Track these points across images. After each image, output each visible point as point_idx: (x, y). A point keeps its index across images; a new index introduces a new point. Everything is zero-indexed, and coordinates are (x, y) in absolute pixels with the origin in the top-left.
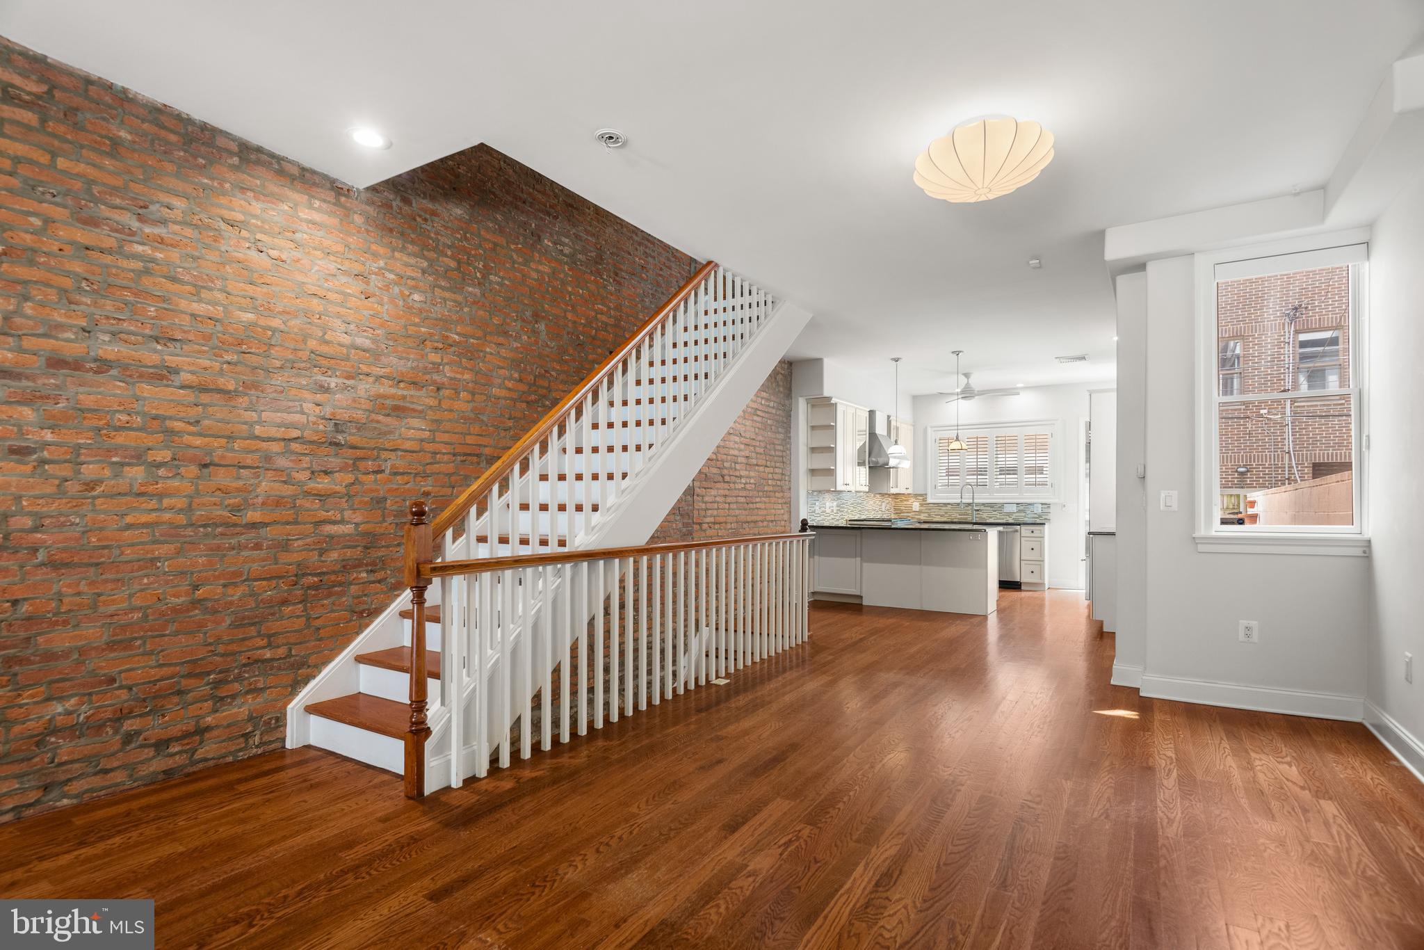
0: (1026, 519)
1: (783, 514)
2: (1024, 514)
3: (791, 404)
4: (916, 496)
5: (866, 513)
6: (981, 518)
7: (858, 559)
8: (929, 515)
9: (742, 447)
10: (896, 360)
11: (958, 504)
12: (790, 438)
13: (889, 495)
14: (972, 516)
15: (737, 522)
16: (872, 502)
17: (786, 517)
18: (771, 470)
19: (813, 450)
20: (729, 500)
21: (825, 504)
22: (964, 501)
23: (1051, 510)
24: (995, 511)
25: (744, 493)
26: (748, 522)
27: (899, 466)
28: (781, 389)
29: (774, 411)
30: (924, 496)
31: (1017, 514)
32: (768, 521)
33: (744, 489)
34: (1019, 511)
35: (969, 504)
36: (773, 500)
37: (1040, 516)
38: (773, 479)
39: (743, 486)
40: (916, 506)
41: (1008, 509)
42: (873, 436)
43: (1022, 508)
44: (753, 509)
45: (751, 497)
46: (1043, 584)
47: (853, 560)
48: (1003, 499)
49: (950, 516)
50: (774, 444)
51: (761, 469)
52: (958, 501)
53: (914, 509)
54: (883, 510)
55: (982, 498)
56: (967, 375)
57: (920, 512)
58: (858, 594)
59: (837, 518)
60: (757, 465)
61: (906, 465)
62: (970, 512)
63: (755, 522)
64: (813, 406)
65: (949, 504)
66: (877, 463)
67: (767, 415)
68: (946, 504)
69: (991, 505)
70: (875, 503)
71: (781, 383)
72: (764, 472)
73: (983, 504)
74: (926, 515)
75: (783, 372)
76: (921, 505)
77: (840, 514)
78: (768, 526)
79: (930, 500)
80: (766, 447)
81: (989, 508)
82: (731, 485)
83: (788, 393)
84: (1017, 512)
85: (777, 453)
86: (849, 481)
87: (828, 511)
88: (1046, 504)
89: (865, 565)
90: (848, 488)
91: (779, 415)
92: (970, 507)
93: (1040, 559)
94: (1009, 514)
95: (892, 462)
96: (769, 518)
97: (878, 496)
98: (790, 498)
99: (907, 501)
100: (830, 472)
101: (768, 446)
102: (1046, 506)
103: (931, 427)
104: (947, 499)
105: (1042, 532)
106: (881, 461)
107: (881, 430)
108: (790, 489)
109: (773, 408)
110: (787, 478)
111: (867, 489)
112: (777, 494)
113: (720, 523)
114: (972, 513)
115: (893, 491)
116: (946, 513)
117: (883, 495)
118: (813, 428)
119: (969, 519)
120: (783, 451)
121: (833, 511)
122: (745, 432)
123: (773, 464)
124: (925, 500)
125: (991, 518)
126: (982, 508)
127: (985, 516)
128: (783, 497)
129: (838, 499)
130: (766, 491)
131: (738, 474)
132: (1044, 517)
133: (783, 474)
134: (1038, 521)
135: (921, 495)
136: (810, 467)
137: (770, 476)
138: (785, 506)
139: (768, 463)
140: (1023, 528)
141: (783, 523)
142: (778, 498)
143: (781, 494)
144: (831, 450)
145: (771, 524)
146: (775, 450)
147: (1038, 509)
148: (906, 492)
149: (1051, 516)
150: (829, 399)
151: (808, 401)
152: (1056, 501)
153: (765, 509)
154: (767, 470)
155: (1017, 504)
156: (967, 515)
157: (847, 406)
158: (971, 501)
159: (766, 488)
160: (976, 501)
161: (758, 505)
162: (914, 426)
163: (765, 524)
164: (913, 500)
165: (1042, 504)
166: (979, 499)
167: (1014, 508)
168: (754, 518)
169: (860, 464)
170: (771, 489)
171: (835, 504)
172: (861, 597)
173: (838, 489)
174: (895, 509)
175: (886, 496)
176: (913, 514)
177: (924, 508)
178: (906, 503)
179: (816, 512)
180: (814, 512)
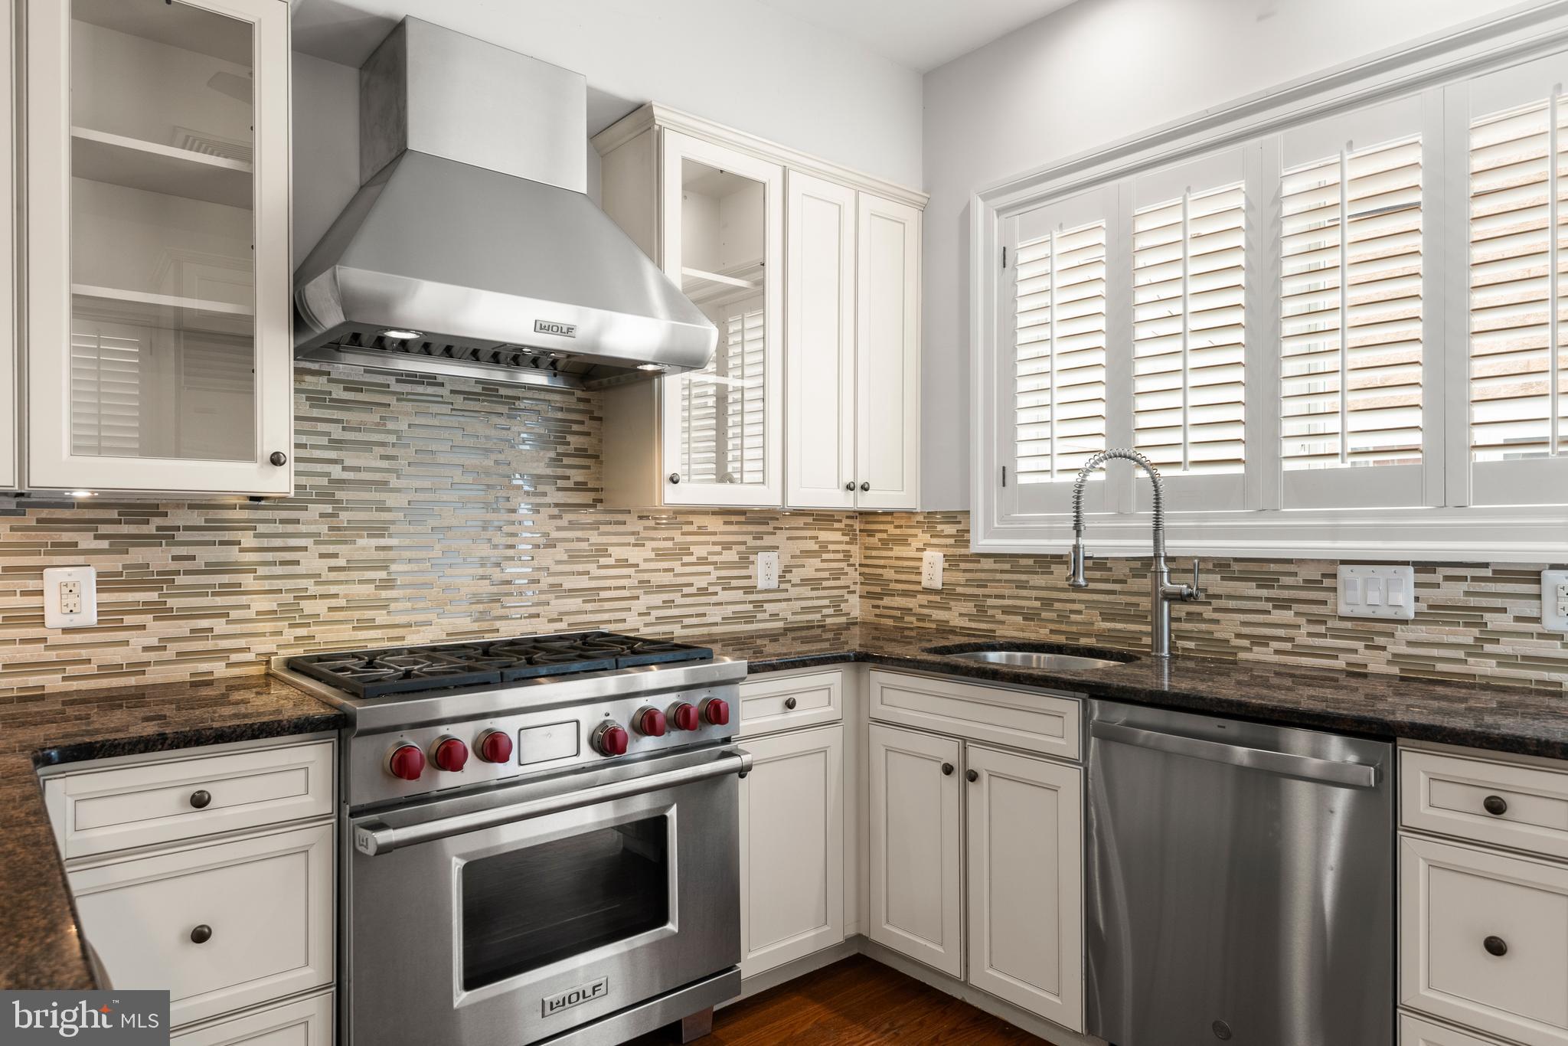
2: (1467, 636)
4: (932, 520)
6: (1208, 639)
8: (982, 612)
22: (1094, 545)
24: (1283, 604)
30: (958, 517)
31: (1422, 633)
34: (1436, 613)
40: (933, 568)
43: (1453, 593)
48: (1334, 533)
49: (1063, 617)
52: (1062, 545)
53: (926, 582)
57: (946, 594)
62: (1145, 603)
69: (1262, 571)
73: (1222, 566)
74: (969, 607)
76: (952, 562)
79: (981, 542)
81: (1250, 589)
84: (1420, 618)
99: (903, 541)
103: (985, 197)
114: (1157, 611)
116: (1047, 603)
124: (962, 538)
125: (1262, 641)
126: (1213, 582)
127: (1228, 628)
135: (951, 517)
155: (1423, 567)
160: (1173, 546)
162: (924, 209)
174: (867, 579)
175: (800, 521)
176: (923, 599)
177: (961, 577)
178: (898, 551)
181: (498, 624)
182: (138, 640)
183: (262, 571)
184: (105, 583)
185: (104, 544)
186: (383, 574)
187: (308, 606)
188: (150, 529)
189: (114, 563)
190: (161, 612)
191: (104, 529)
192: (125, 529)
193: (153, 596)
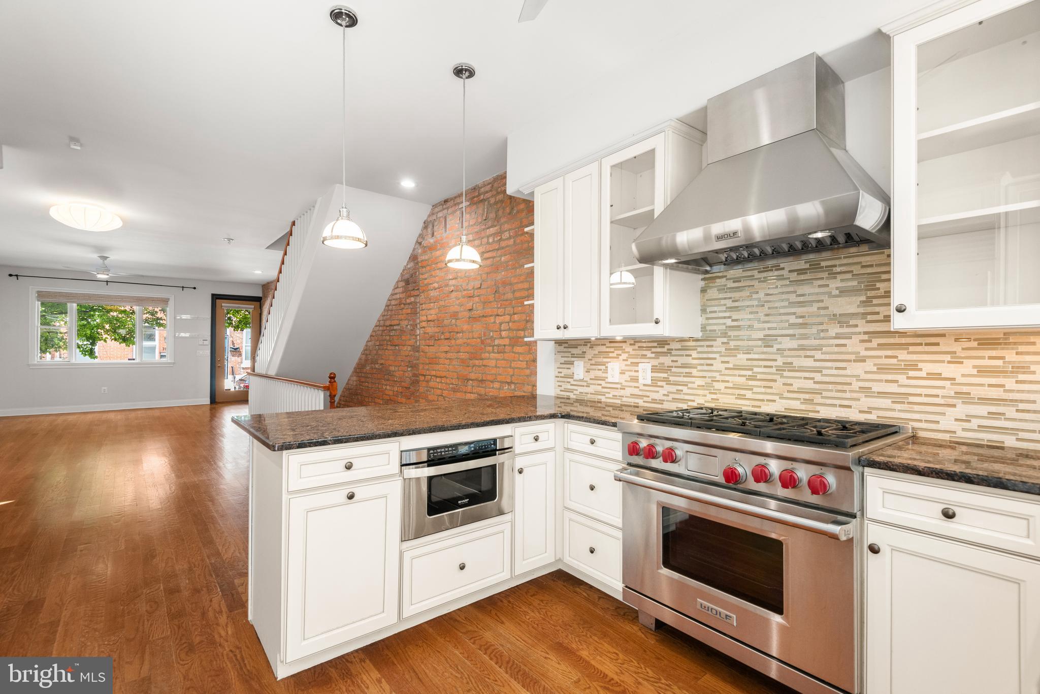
20: (449, 355)
25: (466, 349)
32: (502, 382)
33: (466, 344)
39: (464, 341)
45: (476, 353)
50: (511, 284)
82: (453, 341)
96: (499, 378)
109: (510, 238)
113: (441, 377)
130: (498, 346)
159: (497, 342)
161: (485, 362)
163: (497, 385)
170: (506, 341)
179: (576, 377)
180: (571, 376)
181: (818, 408)
182: (663, 391)
183: (699, 368)
184: (654, 369)
185: (653, 355)
186: (750, 373)
187: (717, 385)
188: (665, 350)
189: (656, 362)
190: (668, 382)
191: (654, 350)
192: (659, 350)
193: (665, 375)
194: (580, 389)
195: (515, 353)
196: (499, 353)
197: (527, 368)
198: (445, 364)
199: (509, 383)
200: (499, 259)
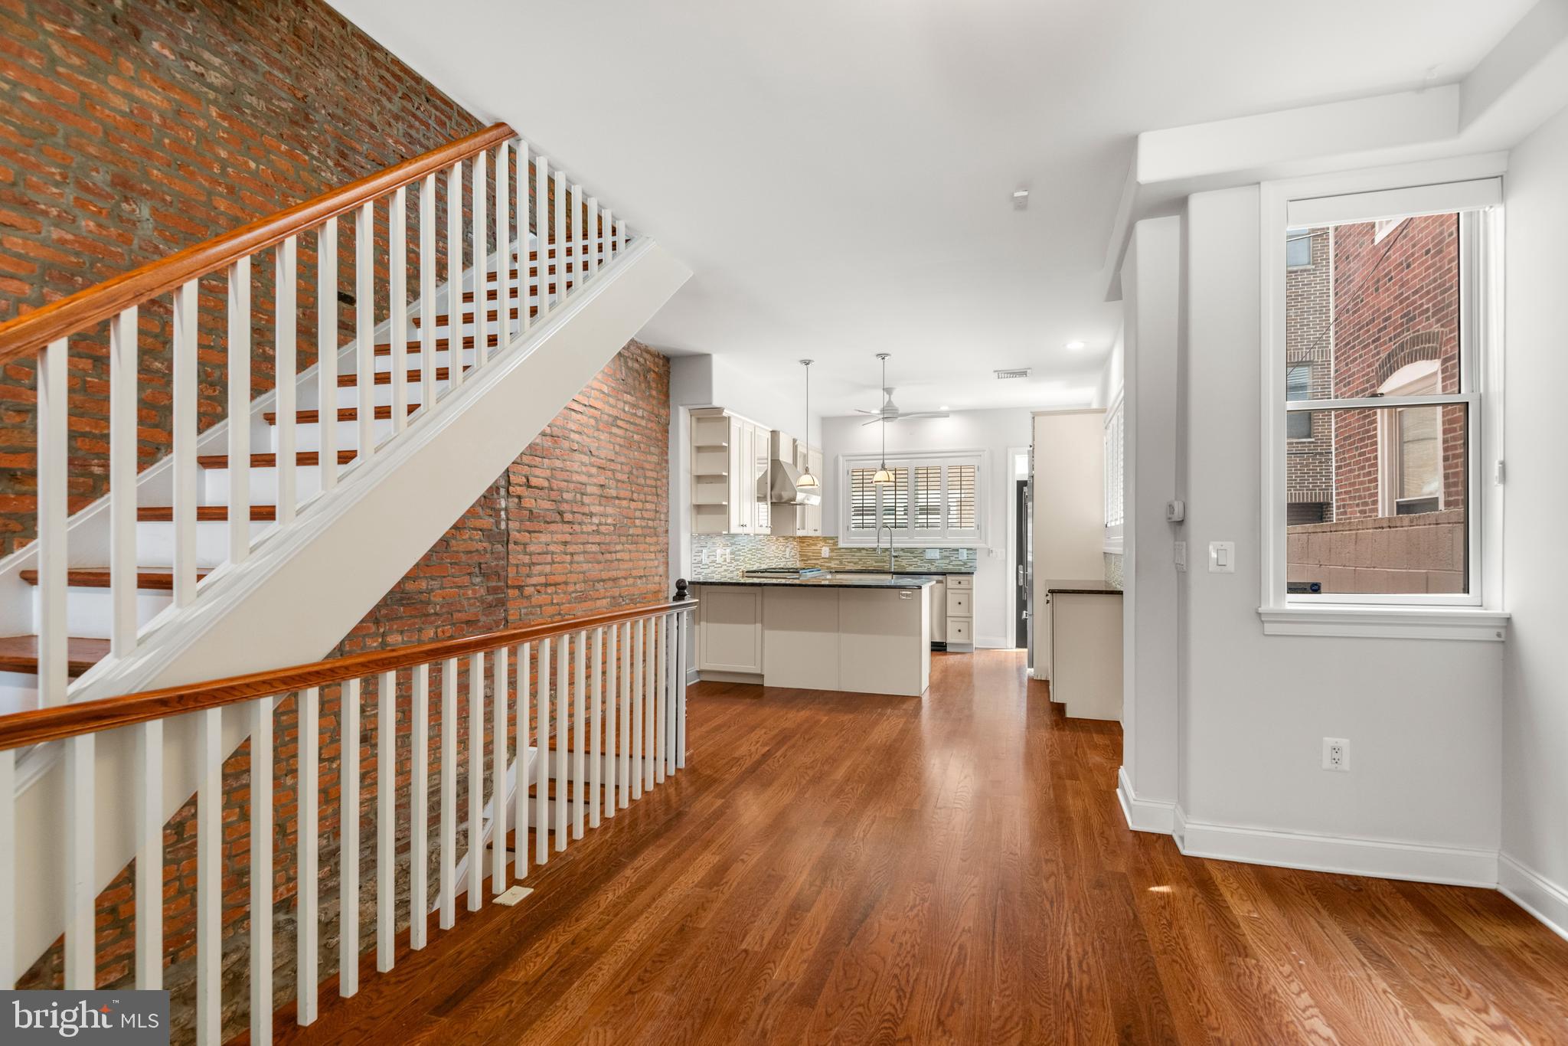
0: (950, 567)
1: (656, 567)
2: (947, 562)
3: (668, 415)
4: (825, 539)
5: (768, 561)
6: (899, 566)
7: (759, 626)
8: (841, 563)
9: (594, 470)
10: (807, 363)
11: (874, 549)
12: (667, 461)
13: (794, 538)
14: (891, 563)
15: (585, 582)
16: (774, 548)
17: (661, 570)
18: (640, 505)
19: (699, 479)
20: (571, 549)
21: (715, 551)
22: (881, 545)
23: (977, 557)
24: (915, 557)
25: (597, 539)
26: (603, 581)
27: (806, 502)
28: (654, 393)
29: (643, 423)
30: (834, 540)
31: (940, 562)
32: (635, 578)
33: (598, 532)
34: (943, 558)
35: (887, 549)
36: (642, 547)
37: (965, 564)
38: (643, 518)
39: (595, 528)
40: (825, 552)
41: (930, 555)
42: (776, 463)
43: (945, 554)
44: (612, 561)
45: (609, 544)
46: (972, 644)
47: (751, 627)
48: (925, 543)
49: (865, 563)
50: (643, 468)
51: (624, 503)
52: (875, 545)
53: (823, 556)
54: (787, 556)
55: (901, 541)
56: (888, 391)
57: (830, 559)
58: (759, 672)
59: (731, 569)
60: (618, 498)
61: (815, 500)
62: (888, 559)
63: (615, 580)
64: (699, 420)
65: (863, 549)
66: (780, 497)
67: (632, 428)
68: (860, 550)
69: (911, 550)
70: (777, 548)
71: (653, 385)
72: (629, 508)
73: (902, 549)
74: (837, 562)
75: (657, 370)
76: (832, 550)
77: (735, 563)
78: (634, 585)
79: (841, 545)
80: (631, 473)
81: (909, 554)
82: (576, 527)
83: (665, 398)
84: (941, 559)
85: (649, 482)
86: (746, 520)
87: (719, 560)
88: (971, 549)
89: (767, 633)
90: (746, 530)
91: (651, 429)
92: (888, 553)
93: (968, 615)
94: (931, 561)
95: (800, 497)
96: (635, 573)
97: (781, 539)
98: (668, 544)
99: (815, 545)
100: (721, 509)
101: (634, 471)
102: (971, 552)
103: (843, 456)
104: (861, 543)
105: (970, 583)
106: (786, 495)
107: (785, 456)
108: (667, 531)
109: (643, 417)
110: (663, 517)
111: (768, 531)
112: (648, 540)
113: (555, 585)
114: (890, 560)
115: (800, 533)
116: (860, 560)
117: (786, 538)
118: (699, 449)
119: (887, 567)
120: (656, 480)
121: (725, 561)
122: (598, 448)
123: (642, 497)
124: (836, 544)
125: (911, 565)
126: (901, 553)
127: (904, 563)
128: (657, 543)
129: (732, 544)
130: (632, 536)
131: (586, 510)
132: (970, 564)
133: (657, 512)
134: (964, 570)
135: (831, 538)
136: (695, 502)
137: (638, 514)
138: (660, 556)
139: (635, 496)
140: (950, 578)
141: (657, 579)
142: (650, 544)
143: (655, 539)
144: (722, 479)
145: (639, 581)
146: (645, 478)
147: (964, 555)
148: (811, 534)
149: (978, 563)
150: (720, 410)
151: (692, 412)
152: (983, 545)
153: (631, 560)
154: (633, 505)
155: (940, 549)
156: (885, 562)
157: (744, 422)
158: (888, 546)
159: (631, 531)
160: (895, 545)
161: (619, 556)
162: (823, 454)
163: (630, 581)
164: (822, 544)
165: (968, 549)
166: (898, 543)
167: (936, 554)
168: (614, 574)
169: (761, 499)
170: (639, 531)
171: (728, 551)
172: (762, 676)
173: (733, 531)
174: (801, 556)
175: (791, 539)
176: (822, 560)
177: (835, 554)
178: (813, 547)
179: (704, 562)
180: (701, 562)
194: (706, 571)
195: (646, 543)
196: (632, 543)
197: (656, 559)
198: (563, 562)
199: (641, 577)
200: (631, 434)
